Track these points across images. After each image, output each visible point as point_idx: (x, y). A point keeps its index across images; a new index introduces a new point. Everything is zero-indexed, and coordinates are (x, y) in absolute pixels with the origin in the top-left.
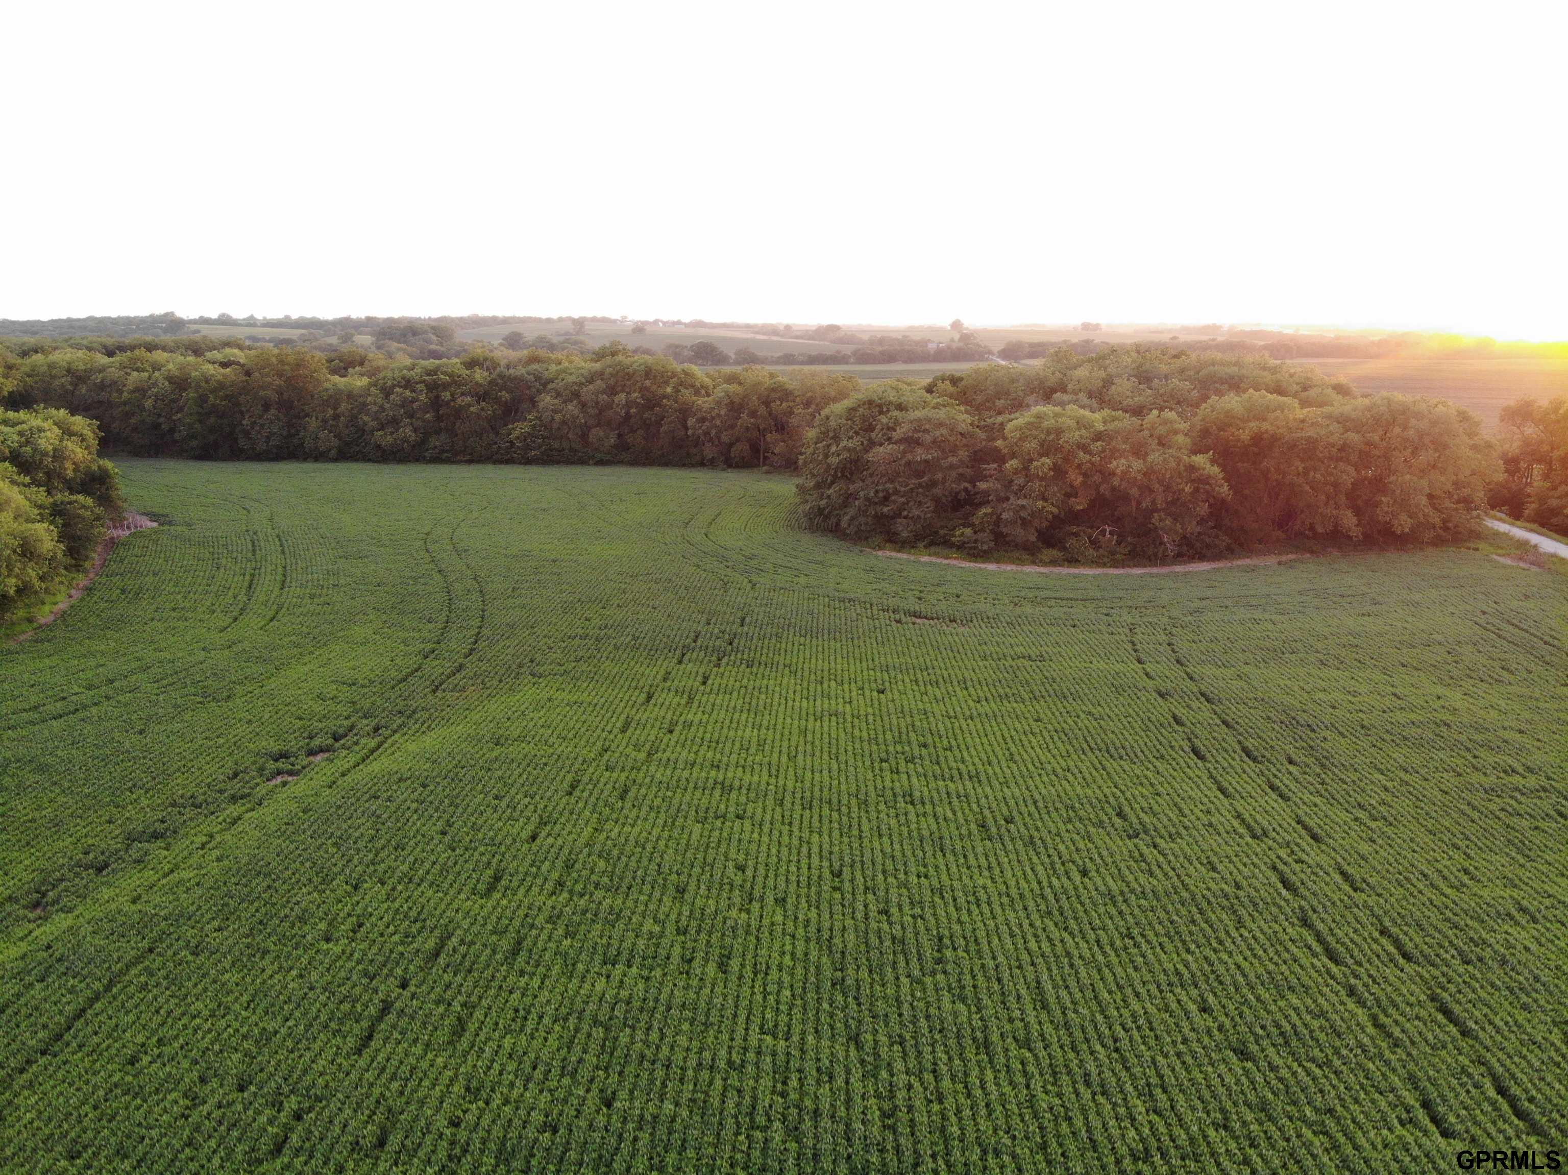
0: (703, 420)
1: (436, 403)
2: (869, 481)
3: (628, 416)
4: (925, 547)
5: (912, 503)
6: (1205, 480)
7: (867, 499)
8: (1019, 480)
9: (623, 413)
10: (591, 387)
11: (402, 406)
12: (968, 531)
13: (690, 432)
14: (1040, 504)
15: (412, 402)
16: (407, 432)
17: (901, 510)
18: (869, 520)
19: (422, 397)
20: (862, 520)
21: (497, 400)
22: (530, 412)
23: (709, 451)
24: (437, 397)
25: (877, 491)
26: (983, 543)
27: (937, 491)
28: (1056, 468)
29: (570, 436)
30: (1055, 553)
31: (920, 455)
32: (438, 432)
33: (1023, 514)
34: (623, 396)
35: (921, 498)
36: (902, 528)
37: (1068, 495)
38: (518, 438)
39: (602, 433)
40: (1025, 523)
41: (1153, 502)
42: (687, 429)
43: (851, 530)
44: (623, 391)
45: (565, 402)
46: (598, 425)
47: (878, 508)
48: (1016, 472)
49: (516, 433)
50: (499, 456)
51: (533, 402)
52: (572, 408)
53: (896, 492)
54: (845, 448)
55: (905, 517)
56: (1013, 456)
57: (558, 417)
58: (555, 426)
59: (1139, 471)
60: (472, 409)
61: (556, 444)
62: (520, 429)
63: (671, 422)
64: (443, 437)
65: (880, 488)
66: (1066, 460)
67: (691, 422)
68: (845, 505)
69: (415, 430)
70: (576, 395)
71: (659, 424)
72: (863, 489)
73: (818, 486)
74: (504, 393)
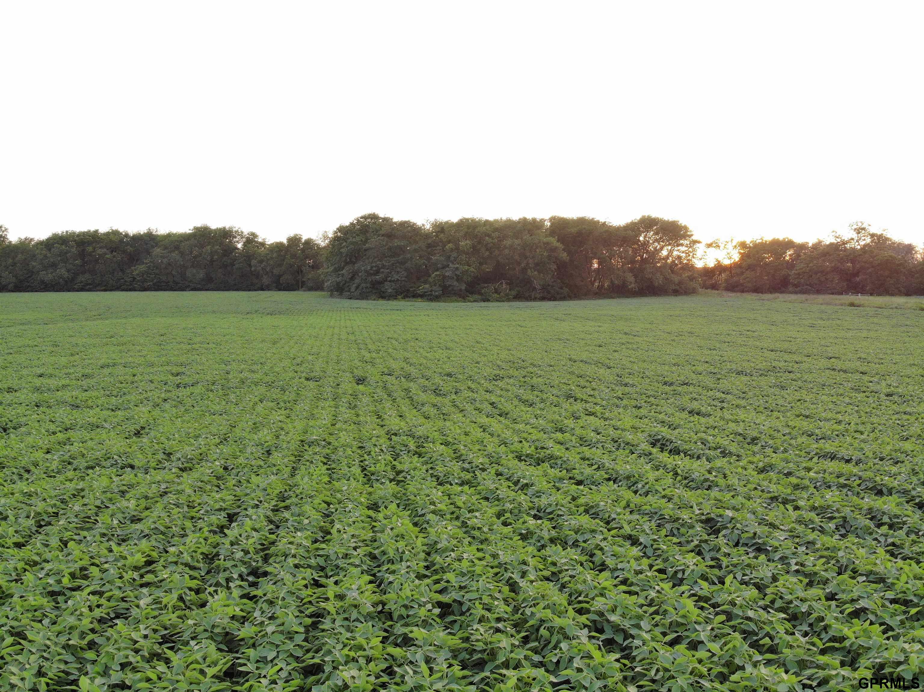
0: (261, 262)
1: (82, 254)
2: (367, 261)
3: (212, 261)
4: (402, 298)
5: (393, 273)
6: (554, 249)
7: (366, 271)
8: (454, 254)
9: (209, 258)
10: (188, 242)
11: (60, 255)
12: (427, 286)
13: (253, 269)
14: (466, 267)
15: (66, 253)
16: (62, 271)
17: (387, 277)
18: (368, 285)
19: (74, 250)
20: (364, 285)
21: (124, 252)
22: (146, 259)
23: (266, 280)
24: (83, 250)
25: (372, 267)
26: (435, 292)
27: (408, 265)
28: (474, 247)
29: (173, 273)
30: (476, 296)
31: (397, 242)
32: (83, 273)
33: (458, 273)
34: (209, 248)
35: (399, 269)
36: (389, 288)
37: (481, 264)
38: (138, 274)
39: (195, 271)
40: (459, 279)
41: (528, 264)
42: (250, 266)
43: (357, 293)
44: (209, 245)
45: (171, 252)
46: (193, 266)
47: (373, 277)
48: (452, 250)
49: (137, 272)
50: (125, 287)
51: (148, 253)
52: (175, 255)
53: (384, 266)
54: (352, 243)
55: (390, 281)
56: (449, 242)
57: (165, 261)
58: (163, 266)
59: (519, 245)
60: (107, 256)
61: (164, 278)
62: (140, 268)
63: (241, 263)
64: (87, 276)
65: (374, 265)
66: (479, 243)
67: (254, 262)
68: (352, 279)
69: (68, 271)
70: (177, 248)
71: (233, 265)
72: (363, 266)
73: (336, 270)
74: (129, 247)
